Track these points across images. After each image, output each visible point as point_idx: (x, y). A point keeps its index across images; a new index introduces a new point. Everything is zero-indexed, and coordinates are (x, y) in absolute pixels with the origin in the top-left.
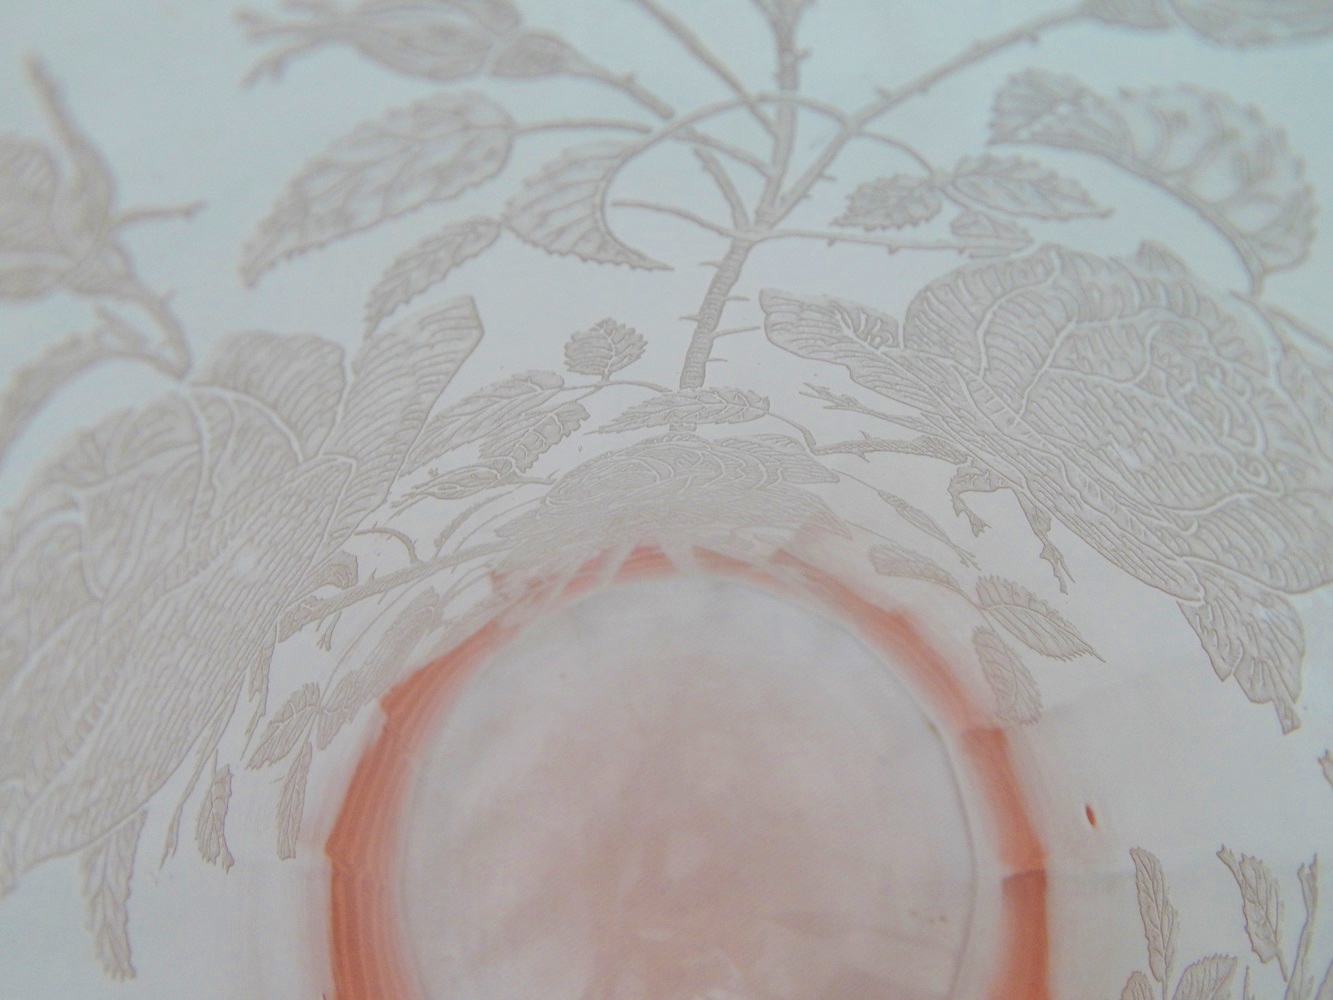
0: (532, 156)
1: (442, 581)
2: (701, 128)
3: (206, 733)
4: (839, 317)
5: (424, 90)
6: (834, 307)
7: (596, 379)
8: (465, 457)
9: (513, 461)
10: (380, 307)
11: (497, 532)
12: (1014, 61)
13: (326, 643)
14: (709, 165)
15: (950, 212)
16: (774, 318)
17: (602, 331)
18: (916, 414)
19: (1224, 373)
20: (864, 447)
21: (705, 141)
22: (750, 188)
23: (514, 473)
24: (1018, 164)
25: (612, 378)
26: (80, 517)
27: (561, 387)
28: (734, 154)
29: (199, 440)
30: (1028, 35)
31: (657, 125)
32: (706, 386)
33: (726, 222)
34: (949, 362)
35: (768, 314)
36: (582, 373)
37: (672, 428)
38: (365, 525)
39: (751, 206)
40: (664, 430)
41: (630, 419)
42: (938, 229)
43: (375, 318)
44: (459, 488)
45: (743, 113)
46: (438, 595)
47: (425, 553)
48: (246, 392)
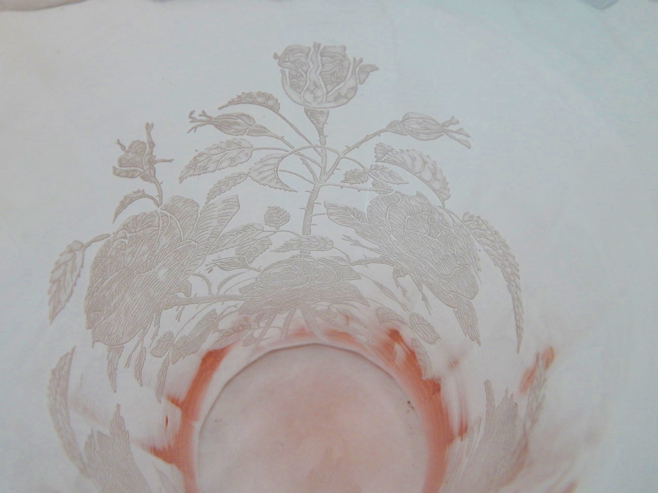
0: (257, 156)
1: (219, 307)
2: (301, 152)
3: (142, 331)
4: (349, 211)
5: (230, 138)
6: (346, 208)
7: (274, 229)
8: (231, 253)
9: (246, 258)
10: (212, 195)
11: (240, 290)
12: (376, 140)
13: (178, 318)
14: (304, 163)
15: (371, 180)
16: (330, 211)
17: (276, 211)
18: (377, 247)
19: (445, 229)
20: (365, 262)
21: (302, 155)
22: (317, 170)
23: (246, 264)
24: (384, 168)
25: (281, 228)
26: (126, 241)
27: (263, 231)
28: (310, 159)
29: (159, 227)
30: (378, 134)
31: (291, 150)
32: (312, 235)
33: (312, 180)
34: (382, 228)
35: (328, 210)
36: (270, 226)
37: (301, 252)
38: (197, 272)
39: (318, 175)
40: (297, 252)
41: (287, 246)
42: (369, 184)
43: (209, 199)
44: (227, 266)
45: (312, 149)
46: (216, 314)
47: (214, 290)
48: (173, 215)
